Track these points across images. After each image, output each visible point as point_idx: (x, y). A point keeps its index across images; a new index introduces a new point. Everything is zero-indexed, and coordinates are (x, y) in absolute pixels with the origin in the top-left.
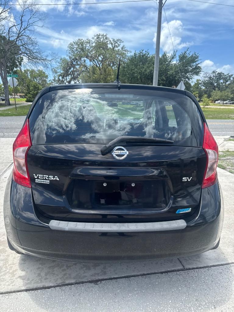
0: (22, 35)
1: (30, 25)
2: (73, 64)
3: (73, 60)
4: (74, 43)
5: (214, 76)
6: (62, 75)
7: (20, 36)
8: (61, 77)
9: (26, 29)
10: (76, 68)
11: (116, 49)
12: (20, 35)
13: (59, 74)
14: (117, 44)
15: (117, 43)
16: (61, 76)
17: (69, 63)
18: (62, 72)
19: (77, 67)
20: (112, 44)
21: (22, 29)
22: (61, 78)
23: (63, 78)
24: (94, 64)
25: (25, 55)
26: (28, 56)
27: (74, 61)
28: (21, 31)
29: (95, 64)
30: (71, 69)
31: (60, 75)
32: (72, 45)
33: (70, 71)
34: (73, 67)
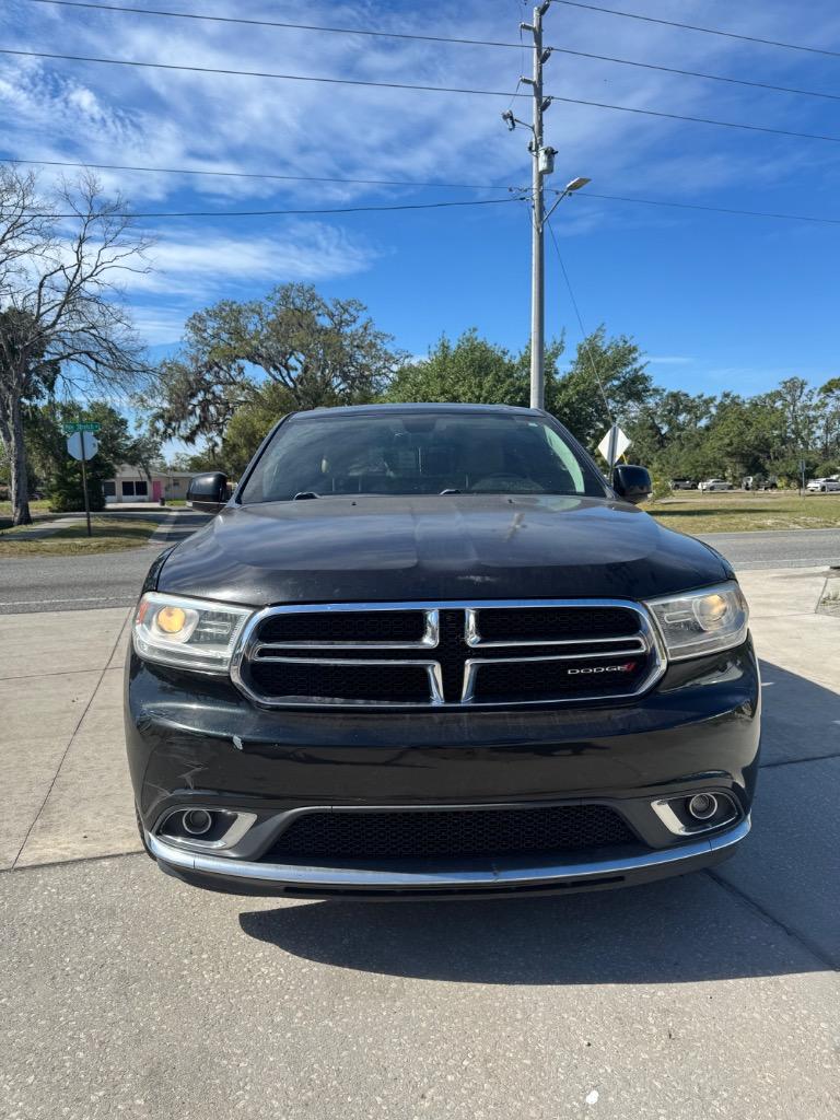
1: (103, 266)
2: (205, 380)
3: (205, 365)
4: (207, 312)
5: (657, 404)
6: (166, 415)
8: (161, 421)
9: (90, 279)
10: (213, 393)
11: (347, 330)
13: (155, 411)
14: (346, 316)
15: (346, 311)
16: (162, 416)
17: (191, 378)
18: (166, 405)
19: (218, 389)
20: (331, 316)
22: (160, 425)
23: (168, 425)
24: (276, 379)
26: (92, 364)
27: (209, 372)
29: (280, 378)
30: (197, 396)
31: (159, 417)
32: (201, 320)
33: (195, 402)
34: (204, 390)
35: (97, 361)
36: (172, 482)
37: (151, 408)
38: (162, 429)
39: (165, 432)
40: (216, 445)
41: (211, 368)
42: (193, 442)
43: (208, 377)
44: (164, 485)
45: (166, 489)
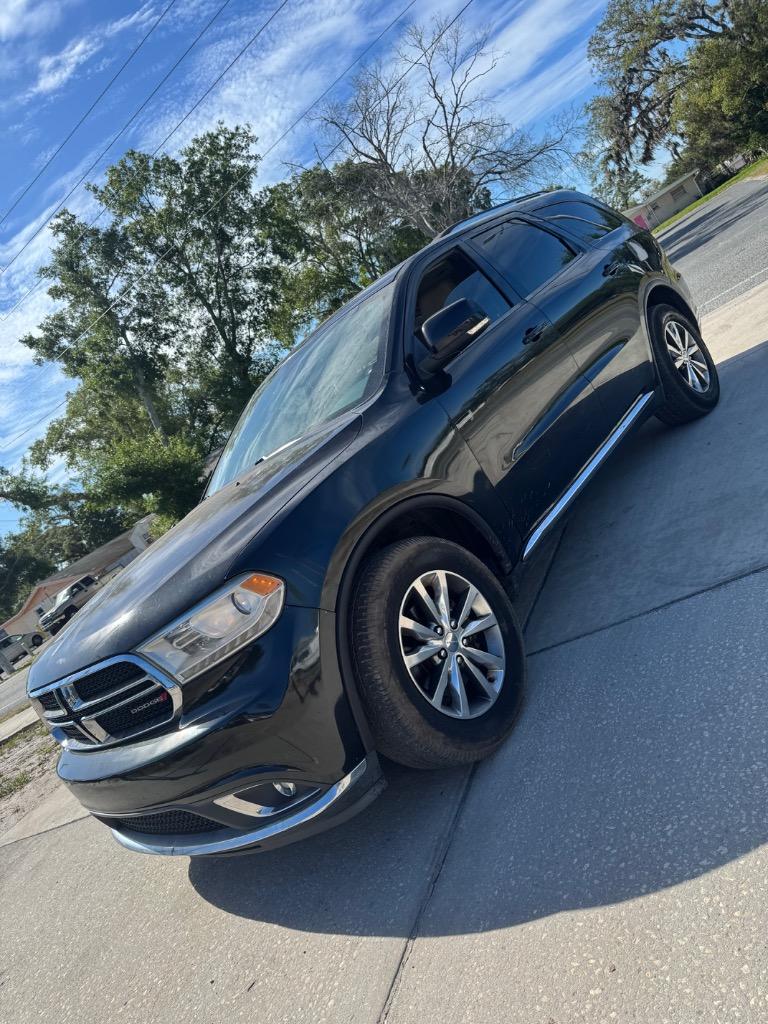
0: (457, 133)
1: (462, 89)
2: (631, 94)
3: (624, 81)
4: (600, 28)
6: (613, 152)
7: (456, 138)
8: (611, 162)
10: (646, 99)
12: (453, 135)
13: (602, 156)
16: (611, 157)
18: (607, 145)
19: (649, 93)
21: (450, 117)
22: (612, 165)
23: (619, 160)
24: (701, 37)
25: (491, 176)
26: (498, 176)
27: (631, 83)
28: (450, 124)
29: (703, 33)
30: (631, 115)
31: (605, 162)
32: (598, 40)
33: (632, 122)
34: (634, 105)
35: (500, 173)
36: (650, 209)
37: (597, 157)
38: (617, 168)
39: (620, 169)
40: (676, 145)
41: (631, 79)
42: (651, 158)
43: (633, 89)
44: (644, 216)
45: (649, 218)
